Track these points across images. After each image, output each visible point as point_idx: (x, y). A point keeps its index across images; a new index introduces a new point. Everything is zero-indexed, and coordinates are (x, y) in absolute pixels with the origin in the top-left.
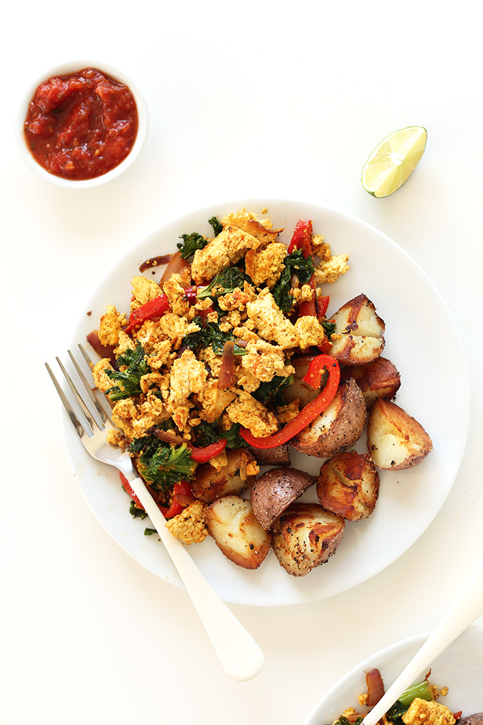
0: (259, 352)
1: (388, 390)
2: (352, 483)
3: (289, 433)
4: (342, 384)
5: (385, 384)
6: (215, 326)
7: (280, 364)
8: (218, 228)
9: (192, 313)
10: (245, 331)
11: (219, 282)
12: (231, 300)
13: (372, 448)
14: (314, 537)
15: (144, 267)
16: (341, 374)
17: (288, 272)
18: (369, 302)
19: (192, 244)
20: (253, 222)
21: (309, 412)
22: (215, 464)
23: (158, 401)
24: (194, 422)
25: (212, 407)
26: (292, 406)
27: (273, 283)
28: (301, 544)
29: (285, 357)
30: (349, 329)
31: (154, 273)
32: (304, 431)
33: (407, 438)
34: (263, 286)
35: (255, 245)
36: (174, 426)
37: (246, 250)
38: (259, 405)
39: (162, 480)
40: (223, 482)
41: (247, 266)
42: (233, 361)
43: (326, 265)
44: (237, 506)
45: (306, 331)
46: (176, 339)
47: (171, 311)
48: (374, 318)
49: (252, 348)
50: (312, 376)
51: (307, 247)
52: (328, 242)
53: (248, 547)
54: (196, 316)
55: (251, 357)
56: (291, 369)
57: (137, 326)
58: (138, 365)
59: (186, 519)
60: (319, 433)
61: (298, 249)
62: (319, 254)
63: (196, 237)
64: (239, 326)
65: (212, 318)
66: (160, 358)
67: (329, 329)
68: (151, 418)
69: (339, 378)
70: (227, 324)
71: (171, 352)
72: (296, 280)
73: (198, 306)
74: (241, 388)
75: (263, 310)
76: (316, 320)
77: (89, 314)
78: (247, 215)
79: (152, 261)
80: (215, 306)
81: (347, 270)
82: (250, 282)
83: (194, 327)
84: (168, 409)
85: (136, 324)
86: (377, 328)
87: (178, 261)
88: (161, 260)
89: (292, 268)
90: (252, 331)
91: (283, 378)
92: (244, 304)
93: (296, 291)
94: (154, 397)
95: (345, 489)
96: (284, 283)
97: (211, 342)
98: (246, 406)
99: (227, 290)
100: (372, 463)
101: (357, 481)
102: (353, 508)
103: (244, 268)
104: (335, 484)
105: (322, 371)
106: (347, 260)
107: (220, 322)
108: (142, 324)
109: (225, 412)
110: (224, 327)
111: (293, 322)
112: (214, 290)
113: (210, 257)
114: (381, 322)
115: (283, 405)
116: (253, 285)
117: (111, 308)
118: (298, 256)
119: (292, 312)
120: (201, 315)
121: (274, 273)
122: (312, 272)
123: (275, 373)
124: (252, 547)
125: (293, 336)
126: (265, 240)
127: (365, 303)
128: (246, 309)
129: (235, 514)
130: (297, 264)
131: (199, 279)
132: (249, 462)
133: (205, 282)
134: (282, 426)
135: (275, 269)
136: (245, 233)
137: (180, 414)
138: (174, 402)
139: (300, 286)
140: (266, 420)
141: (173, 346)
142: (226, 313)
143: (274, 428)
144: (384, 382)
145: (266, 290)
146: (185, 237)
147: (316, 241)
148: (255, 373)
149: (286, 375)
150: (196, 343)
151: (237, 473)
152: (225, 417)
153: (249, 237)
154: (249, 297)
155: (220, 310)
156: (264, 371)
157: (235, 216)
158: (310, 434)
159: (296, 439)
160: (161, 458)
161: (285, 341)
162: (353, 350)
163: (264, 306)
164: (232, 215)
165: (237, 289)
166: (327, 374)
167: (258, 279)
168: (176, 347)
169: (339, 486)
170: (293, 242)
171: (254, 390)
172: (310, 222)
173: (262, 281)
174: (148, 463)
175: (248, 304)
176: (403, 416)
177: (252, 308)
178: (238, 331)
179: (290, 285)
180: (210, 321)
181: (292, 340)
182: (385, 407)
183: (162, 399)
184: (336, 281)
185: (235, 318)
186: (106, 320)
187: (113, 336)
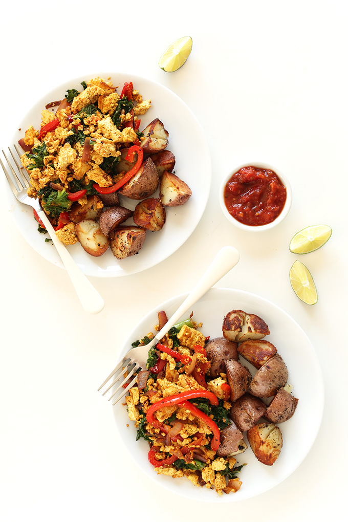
0: (102, 142)
1: (170, 165)
2: (150, 212)
3: (118, 186)
4: (144, 161)
5: (167, 162)
6: (81, 132)
7: (112, 148)
8: (85, 86)
9: (70, 126)
10: (96, 134)
11: (84, 111)
12: (90, 120)
13: (162, 196)
14: (129, 236)
15: (48, 106)
16: (144, 154)
17: (119, 107)
18: (160, 122)
19: (72, 94)
20: (103, 83)
21: (129, 175)
22: (80, 202)
23: (52, 169)
24: (70, 179)
25: (79, 171)
26: (121, 175)
27: (112, 112)
28: (124, 242)
29: (116, 147)
30: (149, 135)
31: (53, 110)
32: (125, 184)
33: (178, 188)
34: (106, 114)
35: (102, 93)
36: (60, 182)
37: (98, 96)
38: (103, 172)
39: (54, 211)
40: (85, 213)
42: (89, 148)
43: (140, 105)
44: (92, 225)
45: (127, 135)
46: (62, 139)
47: (60, 126)
48: (163, 130)
49: (99, 141)
50: (129, 155)
51: (130, 96)
52: (141, 94)
53: (97, 245)
54: (72, 127)
55: (98, 145)
56: (119, 153)
57: (44, 135)
58: (43, 151)
59: (65, 231)
60: (133, 184)
61: (125, 96)
62: (136, 100)
63: (74, 91)
64: (94, 132)
65: (80, 128)
66: (54, 148)
67: (140, 135)
68: (48, 178)
69: (142, 156)
70: (87, 131)
71: (59, 146)
72: (123, 111)
73: (74, 123)
74: (94, 163)
75: (105, 124)
76: (132, 129)
77: (20, 130)
78: (100, 80)
79: (52, 103)
80: (82, 123)
81: (150, 107)
82: (100, 111)
83: (71, 133)
84: (57, 173)
85: (43, 134)
86: (164, 135)
87: (65, 103)
88: (57, 104)
89: (122, 105)
90: (100, 134)
91: (115, 157)
92: (96, 121)
93: (123, 116)
94: (50, 167)
95: (147, 215)
96: (117, 112)
97: (79, 140)
98: (95, 172)
99: (88, 115)
100: (161, 203)
101: (153, 211)
102: (150, 223)
103: (98, 105)
104: (142, 213)
105: (134, 153)
106: (150, 102)
107: (84, 130)
108: (46, 134)
109: (86, 175)
110: (86, 133)
111: (121, 131)
112: (81, 115)
113: (80, 99)
114: (167, 132)
115: (116, 175)
116: (102, 113)
117: (31, 127)
118: (125, 100)
119: (121, 126)
120: (75, 127)
121: (112, 107)
122: (132, 107)
123: (110, 154)
124: (99, 245)
125: (120, 136)
126: (108, 92)
127: (158, 122)
128: (97, 124)
129: (91, 229)
130: (124, 103)
131: (75, 111)
132: (98, 202)
133: (78, 112)
134: (114, 183)
135: (112, 105)
136: (98, 87)
137: (61, 174)
138: (59, 168)
139: (125, 114)
140: (106, 178)
141: (60, 143)
142: (88, 126)
143: (111, 183)
144: (167, 160)
145: (108, 115)
146: (68, 91)
147: (134, 93)
148: (100, 153)
149: (117, 156)
150: (72, 141)
151: (92, 208)
152: (86, 178)
153: (100, 89)
154: (99, 118)
155: (84, 125)
156: (104, 152)
157: (94, 80)
158: (129, 186)
159: (121, 189)
160: (53, 197)
161: (116, 138)
162: (150, 144)
163: (107, 123)
164: (92, 80)
165: (94, 114)
166: (137, 155)
167: (104, 111)
168: (62, 143)
169: (144, 214)
170: (123, 93)
171: (100, 163)
172: (131, 83)
173: (106, 112)
174: (46, 201)
175: (98, 121)
176: (178, 180)
177: (100, 123)
178: (93, 134)
179: (120, 113)
180: (79, 129)
181: (119, 137)
182: (168, 174)
183: (54, 168)
184: (145, 114)
185: (92, 128)
186: (28, 132)
187: (31, 140)
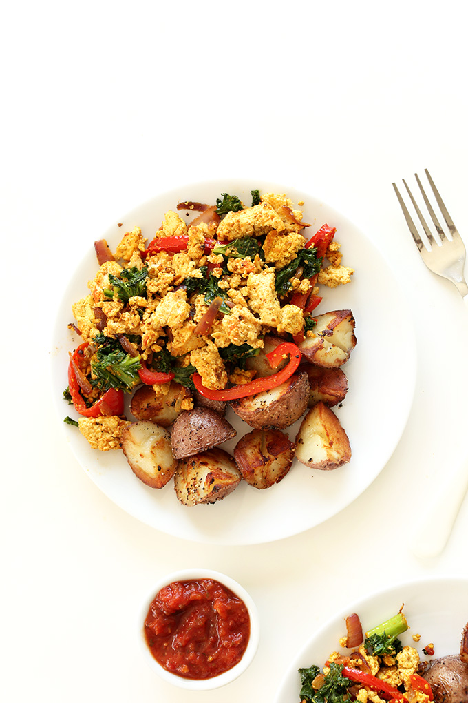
0: (241, 318)
1: (333, 398)
2: (267, 455)
3: (235, 394)
4: (296, 374)
5: (332, 392)
6: (216, 280)
7: (253, 335)
8: (257, 200)
9: (202, 262)
10: (238, 296)
11: (236, 245)
12: (239, 265)
13: (299, 441)
14: (211, 478)
15: (182, 206)
16: (300, 365)
17: (297, 262)
18: (353, 319)
19: (230, 204)
20: (287, 208)
21: (258, 385)
22: (156, 388)
23: (138, 317)
24: (157, 349)
25: (181, 345)
26: (248, 374)
27: (281, 266)
29: (261, 332)
30: (324, 334)
31: (187, 215)
32: (247, 398)
33: (331, 444)
34: (271, 265)
35: (279, 227)
36: (139, 342)
37: (271, 229)
38: (219, 362)
39: (105, 379)
40: (159, 408)
41: (266, 242)
42: (216, 315)
43: (332, 270)
45: (289, 317)
46: (179, 277)
47: (186, 252)
48: (350, 334)
49: (236, 311)
50: (275, 355)
51: (322, 249)
52: (343, 252)
53: (157, 468)
54: (205, 265)
55: (232, 319)
56: (260, 344)
57: (154, 252)
58: (138, 282)
60: (259, 406)
61: (315, 247)
62: (331, 259)
63: (235, 200)
64: (235, 289)
65: (216, 272)
66: (159, 285)
67: (309, 325)
68: (125, 326)
69: (295, 368)
70: (226, 282)
71: (170, 285)
72: (300, 272)
73: (210, 258)
74: (213, 340)
75: (261, 285)
76: (301, 312)
77: (120, 225)
78: (285, 200)
79: (190, 204)
80: (223, 265)
81: (348, 282)
82: (262, 257)
83: (198, 274)
84: (142, 328)
85: (154, 250)
86: (347, 343)
87: (211, 214)
88: (198, 207)
89: (302, 261)
90: (245, 297)
91: (252, 348)
92: (248, 273)
93: (295, 281)
94: (136, 312)
96: (289, 269)
97: (206, 291)
98: (207, 356)
99: (240, 255)
100: (293, 453)
101: (272, 457)
102: (253, 472)
103: (263, 243)
105: (285, 356)
106: (352, 274)
107: (221, 278)
108: (158, 251)
109: (189, 353)
110: (222, 285)
111: (282, 305)
112: (229, 251)
113: (238, 221)
114: (354, 340)
115: (241, 369)
116: (264, 260)
117: (138, 229)
118: (311, 253)
119: (285, 296)
120: (210, 266)
121: (285, 258)
122: (317, 271)
123: (246, 341)
124: (160, 468)
125: (275, 318)
126: (290, 227)
127: (349, 318)
128: (248, 277)
130: (309, 259)
131: (221, 236)
133: (226, 241)
134: (230, 385)
135: (287, 255)
136: (276, 215)
137: (147, 334)
138: (149, 324)
139: (301, 279)
140: (218, 376)
141: (175, 281)
142: (230, 274)
143: (223, 386)
145: (272, 269)
146: (226, 196)
147: (332, 247)
148: (229, 333)
149: (255, 347)
150: (193, 288)
151: (173, 404)
152: (187, 357)
153: (278, 219)
154: (255, 270)
155: (226, 270)
156: (237, 335)
157: (275, 197)
158: (252, 403)
159: (238, 402)
160: (115, 358)
161: (266, 318)
162: (319, 352)
163: (264, 282)
164: (272, 196)
165: (249, 258)
166: (288, 361)
167: (270, 257)
168: (177, 283)
170: (312, 240)
171: (222, 347)
172: (334, 230)
173: (272, 260)
174: (102, 358)
175: (251, 274)
176: (335, 425)
177: (253, 279)
178: (232, 292)
179: (293, 274)
180: (213, 274)
181: (273, 320)
182: (323, 410)
183: (141, 319)
184: (335, 287)
185: (235, 281)
186: (129, 237)
187: (129, 253)
